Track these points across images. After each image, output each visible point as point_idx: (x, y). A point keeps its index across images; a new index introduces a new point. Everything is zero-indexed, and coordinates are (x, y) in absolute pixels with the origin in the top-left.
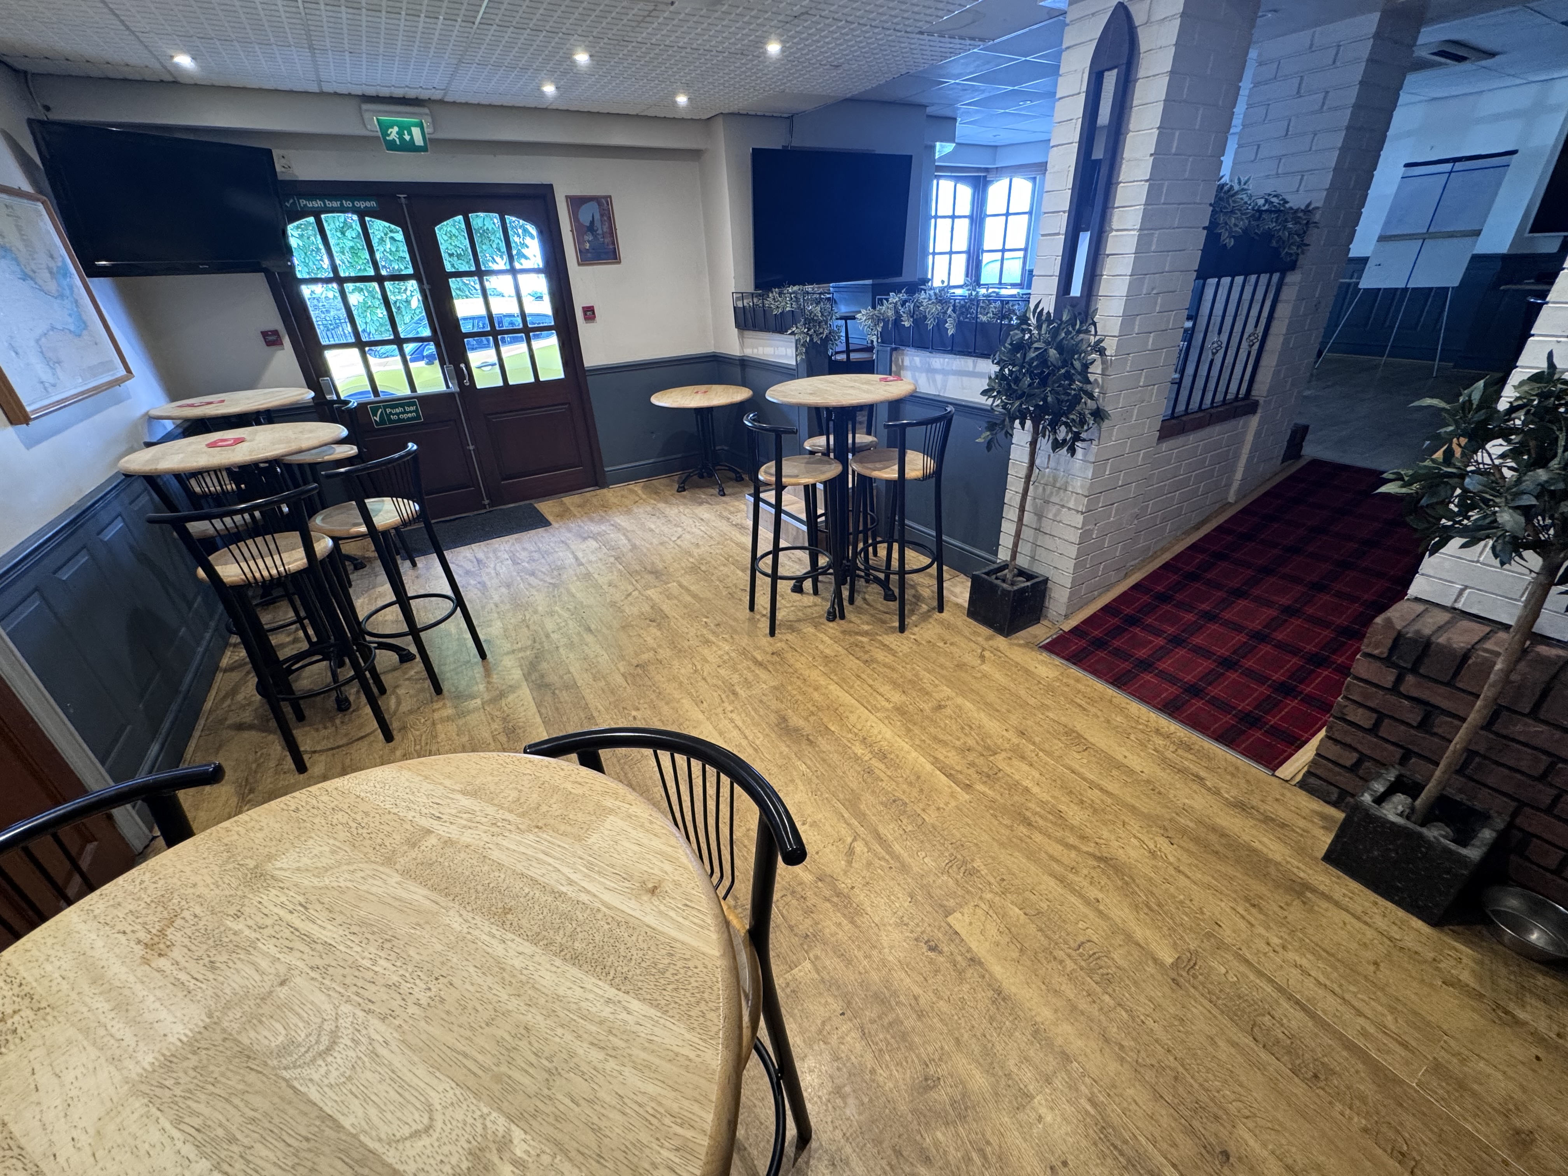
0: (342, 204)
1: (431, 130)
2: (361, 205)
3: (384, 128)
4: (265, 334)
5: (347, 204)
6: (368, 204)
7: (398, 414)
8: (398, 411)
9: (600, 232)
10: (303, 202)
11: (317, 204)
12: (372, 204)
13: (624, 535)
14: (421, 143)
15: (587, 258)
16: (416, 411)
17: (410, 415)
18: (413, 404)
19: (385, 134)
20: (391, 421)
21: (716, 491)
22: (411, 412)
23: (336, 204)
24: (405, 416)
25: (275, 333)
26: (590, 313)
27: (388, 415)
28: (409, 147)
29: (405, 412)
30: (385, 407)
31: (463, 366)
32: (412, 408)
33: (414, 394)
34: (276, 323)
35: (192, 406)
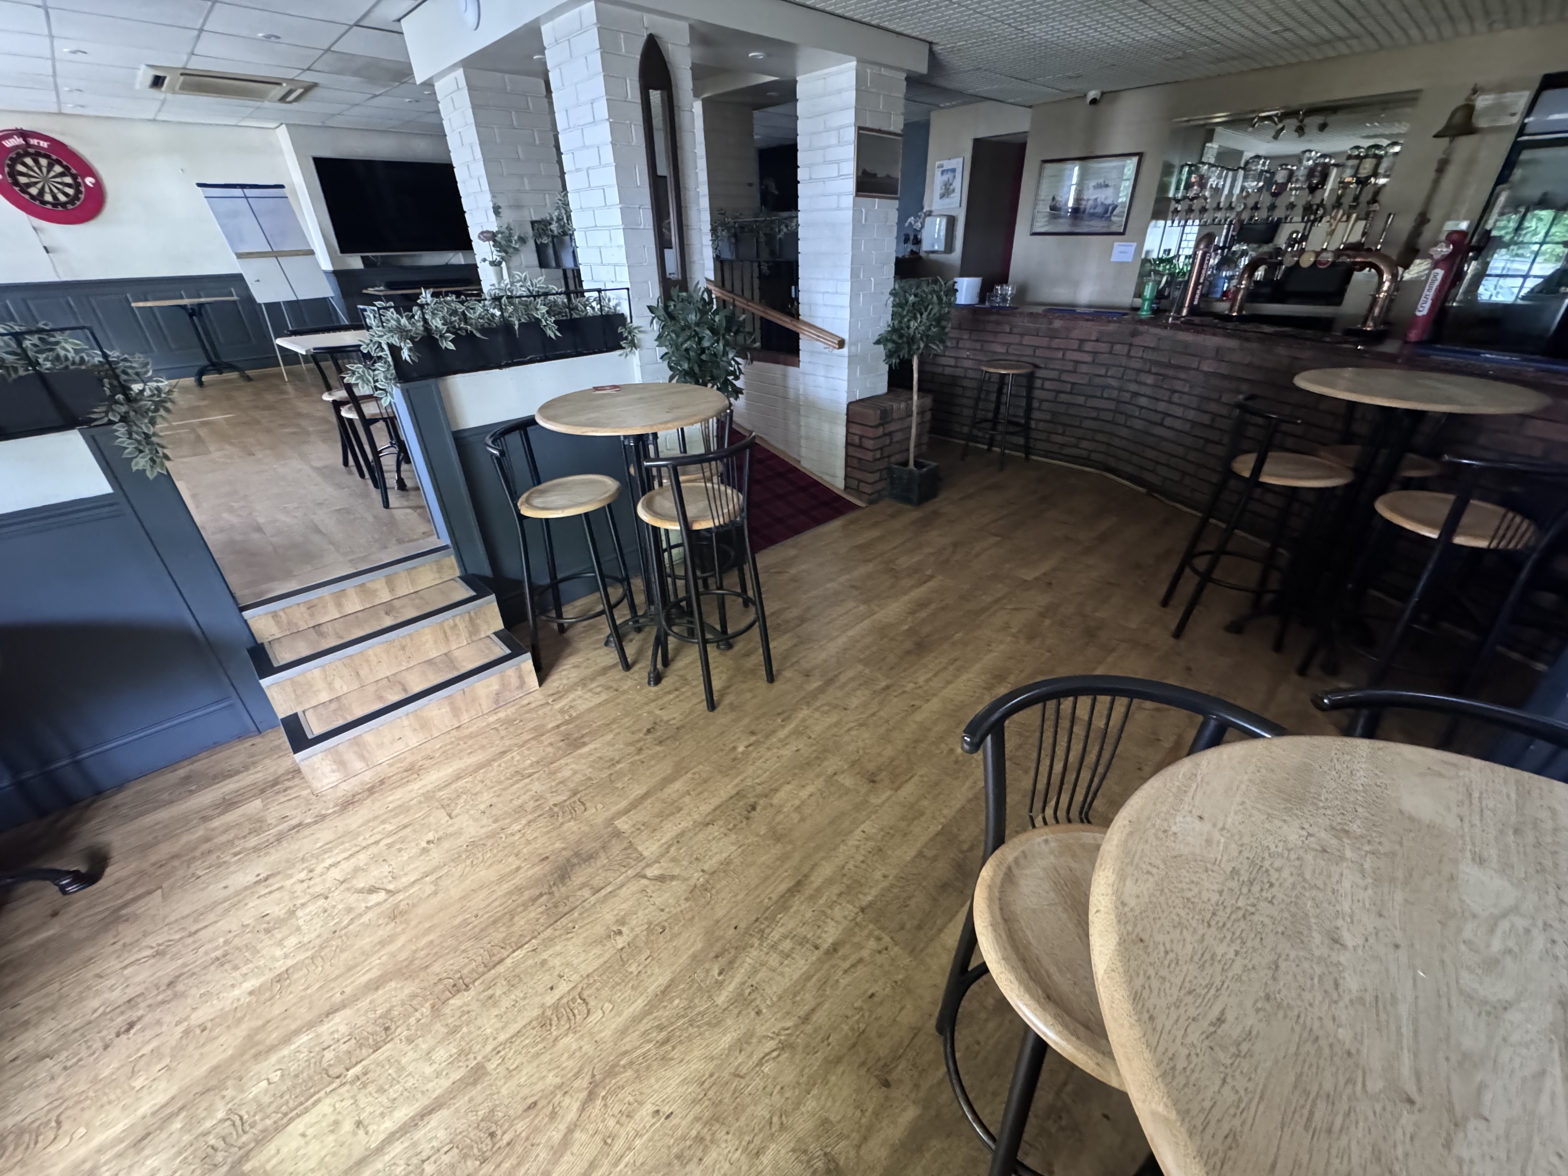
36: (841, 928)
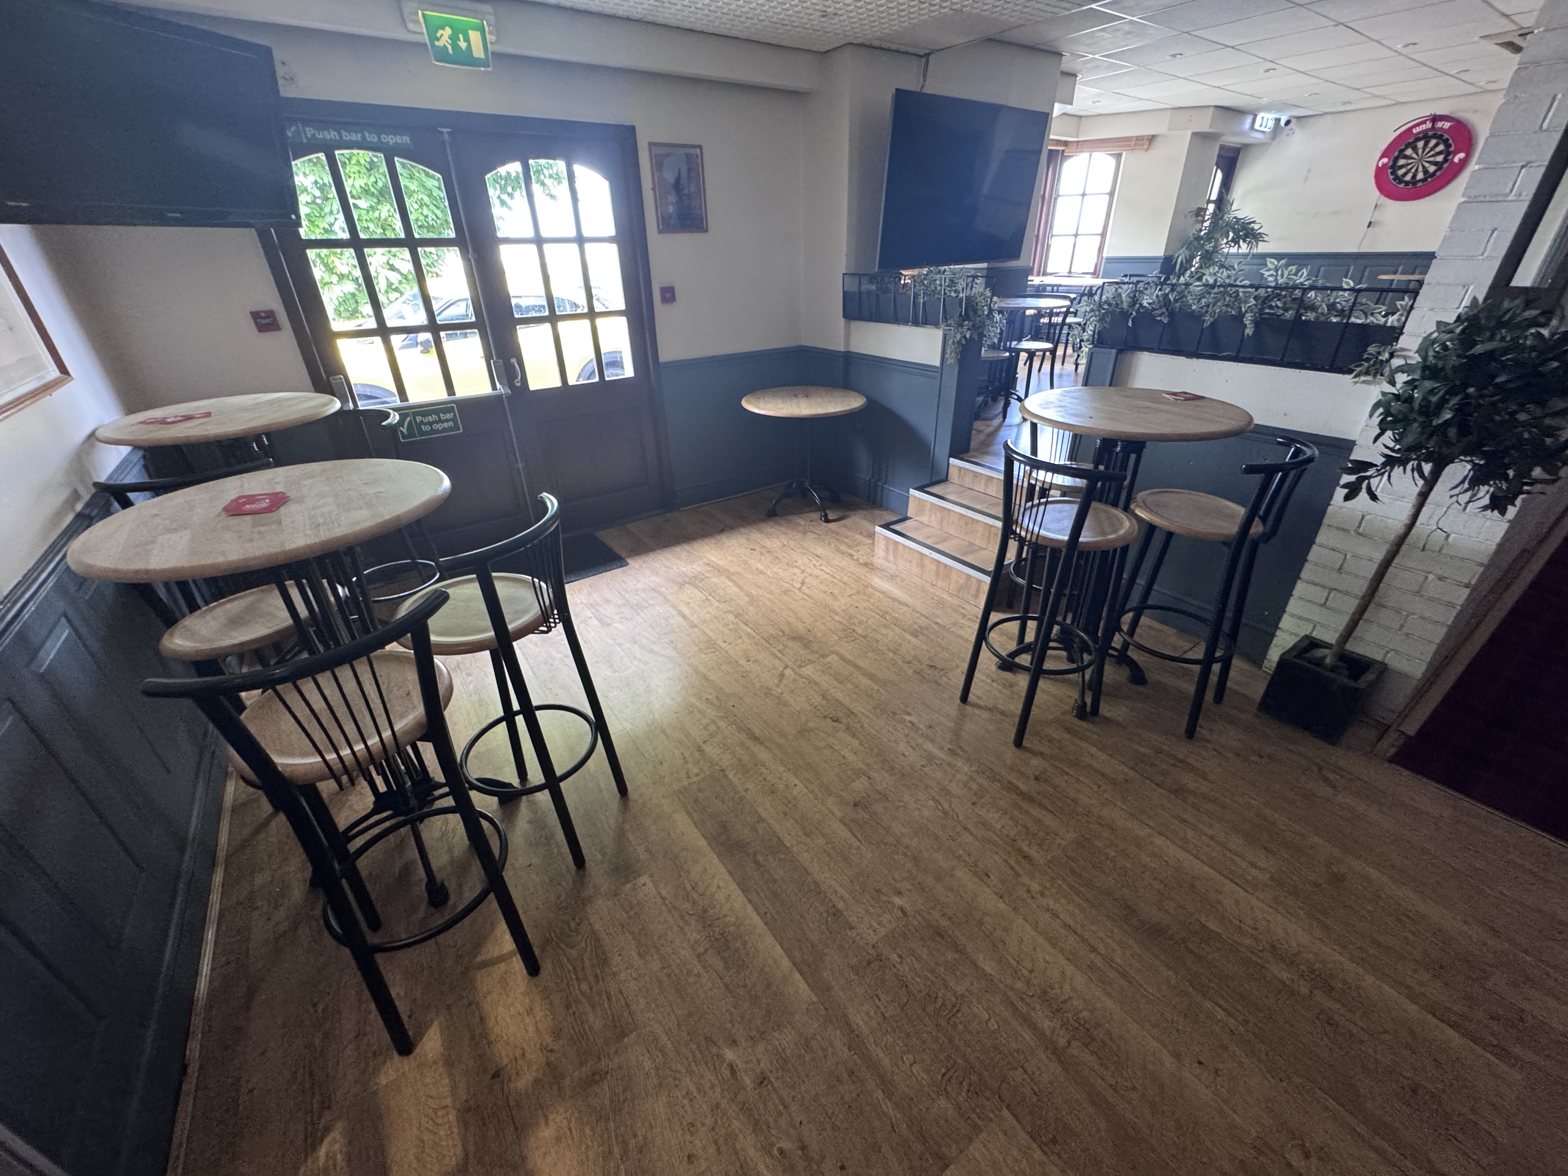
0: (364, 137)
1: (493, 38)
2: (391, 140)
3: (433, 30)
4: (255, 315)
5: (372, 138)
6: (398, 139)
7: (430, 424)
8: (430, 419)
9: (686, 192)
10: (310, 132)
11: (331, 135)
12: (406, 139)
13: (728, 578)
14: (482, 56)
15: (667, 226)
16: (454, 420)
17: (446, 425)
18: (451, 410)
19: (434, 38)
20: (422, 433)
21: (816, 516)
22: (447, 421)
23: (356, 137)
24: (439, 426)
25: (271, 314)
26: (669, 295)
27: (419, 425)
28: (465, 59)
29: (441, 421)
30: (415, 414)
31: (514, 361)
32: (449, 416)
33: (452, 398)
34: (272, 301)
35: (163, 422)
36: (714, 756)
